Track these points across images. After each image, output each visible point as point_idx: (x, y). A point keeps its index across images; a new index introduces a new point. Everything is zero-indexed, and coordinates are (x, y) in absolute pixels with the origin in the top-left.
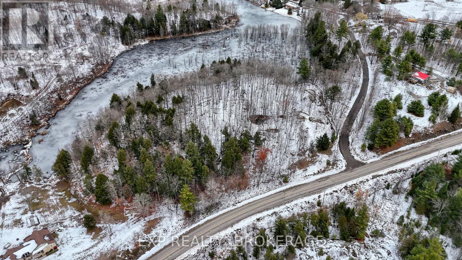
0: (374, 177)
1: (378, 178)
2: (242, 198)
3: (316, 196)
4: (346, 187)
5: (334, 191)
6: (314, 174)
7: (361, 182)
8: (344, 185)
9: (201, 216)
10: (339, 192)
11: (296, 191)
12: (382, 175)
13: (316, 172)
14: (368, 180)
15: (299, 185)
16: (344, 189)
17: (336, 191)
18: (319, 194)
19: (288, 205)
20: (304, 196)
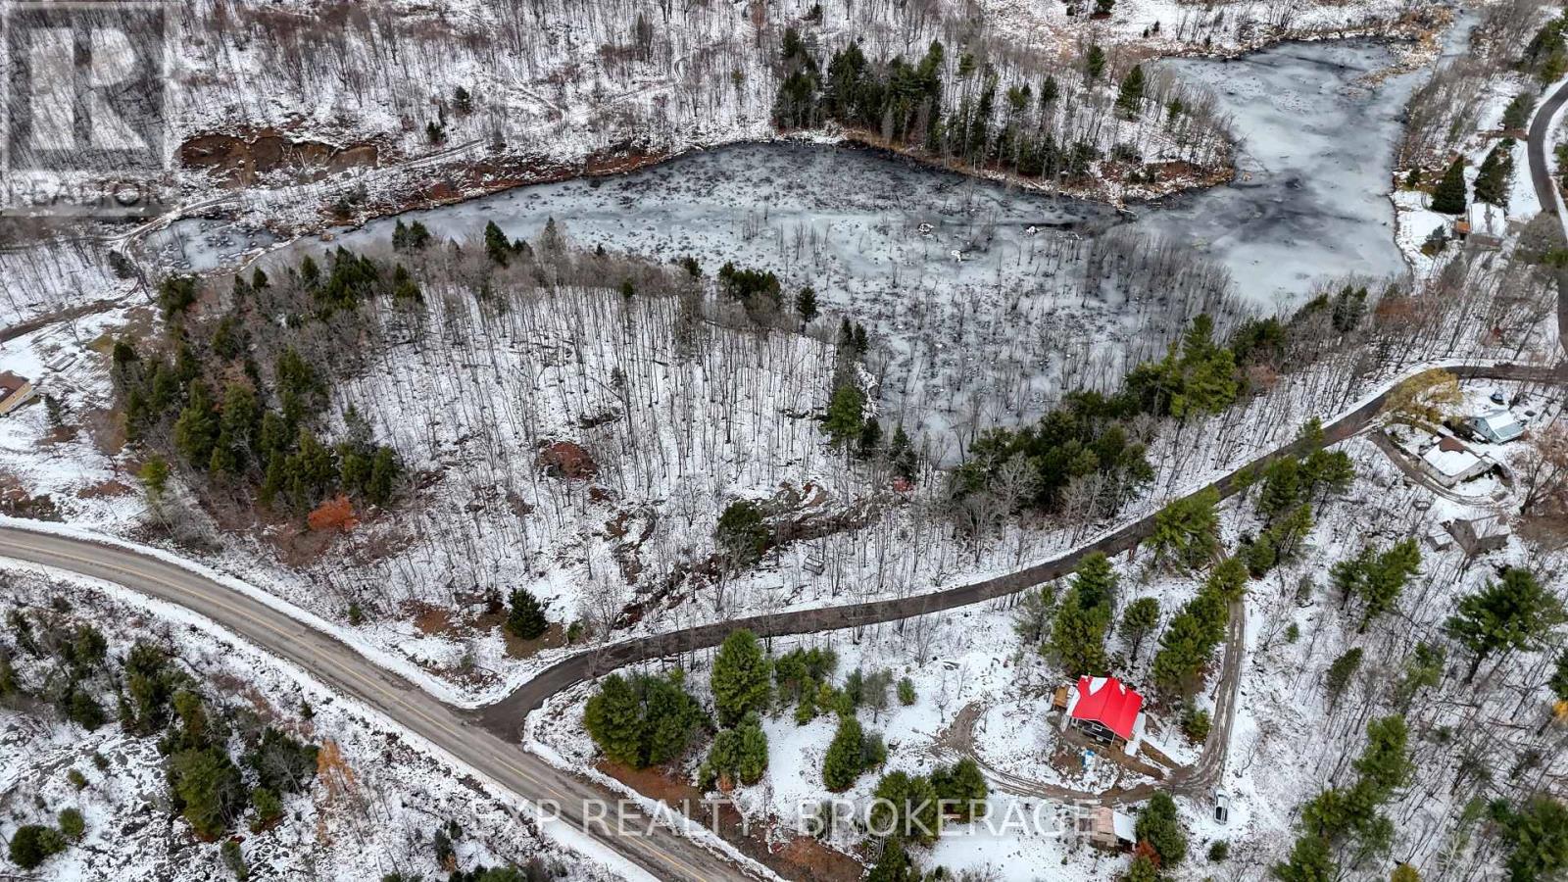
0: (467, 781)
1: (472, 793)
2: (259, 575)
3: (323, 692)
4: (392, 738)
5: (363, 720)
6: (413, 659)
7: (432, 761)
8: (395, 728)
9: (167, 542)
10: (370, 732)
11: (322, 652)
12: (487, 796)
13: (421, 657)
14: (447, 772)
15: (349, 649)
16: (384, 737)
17: (367, 726)
18: (332, 695)
19: (264, 656)
20: (310, 672)
